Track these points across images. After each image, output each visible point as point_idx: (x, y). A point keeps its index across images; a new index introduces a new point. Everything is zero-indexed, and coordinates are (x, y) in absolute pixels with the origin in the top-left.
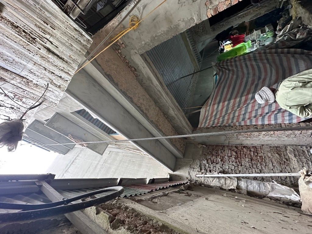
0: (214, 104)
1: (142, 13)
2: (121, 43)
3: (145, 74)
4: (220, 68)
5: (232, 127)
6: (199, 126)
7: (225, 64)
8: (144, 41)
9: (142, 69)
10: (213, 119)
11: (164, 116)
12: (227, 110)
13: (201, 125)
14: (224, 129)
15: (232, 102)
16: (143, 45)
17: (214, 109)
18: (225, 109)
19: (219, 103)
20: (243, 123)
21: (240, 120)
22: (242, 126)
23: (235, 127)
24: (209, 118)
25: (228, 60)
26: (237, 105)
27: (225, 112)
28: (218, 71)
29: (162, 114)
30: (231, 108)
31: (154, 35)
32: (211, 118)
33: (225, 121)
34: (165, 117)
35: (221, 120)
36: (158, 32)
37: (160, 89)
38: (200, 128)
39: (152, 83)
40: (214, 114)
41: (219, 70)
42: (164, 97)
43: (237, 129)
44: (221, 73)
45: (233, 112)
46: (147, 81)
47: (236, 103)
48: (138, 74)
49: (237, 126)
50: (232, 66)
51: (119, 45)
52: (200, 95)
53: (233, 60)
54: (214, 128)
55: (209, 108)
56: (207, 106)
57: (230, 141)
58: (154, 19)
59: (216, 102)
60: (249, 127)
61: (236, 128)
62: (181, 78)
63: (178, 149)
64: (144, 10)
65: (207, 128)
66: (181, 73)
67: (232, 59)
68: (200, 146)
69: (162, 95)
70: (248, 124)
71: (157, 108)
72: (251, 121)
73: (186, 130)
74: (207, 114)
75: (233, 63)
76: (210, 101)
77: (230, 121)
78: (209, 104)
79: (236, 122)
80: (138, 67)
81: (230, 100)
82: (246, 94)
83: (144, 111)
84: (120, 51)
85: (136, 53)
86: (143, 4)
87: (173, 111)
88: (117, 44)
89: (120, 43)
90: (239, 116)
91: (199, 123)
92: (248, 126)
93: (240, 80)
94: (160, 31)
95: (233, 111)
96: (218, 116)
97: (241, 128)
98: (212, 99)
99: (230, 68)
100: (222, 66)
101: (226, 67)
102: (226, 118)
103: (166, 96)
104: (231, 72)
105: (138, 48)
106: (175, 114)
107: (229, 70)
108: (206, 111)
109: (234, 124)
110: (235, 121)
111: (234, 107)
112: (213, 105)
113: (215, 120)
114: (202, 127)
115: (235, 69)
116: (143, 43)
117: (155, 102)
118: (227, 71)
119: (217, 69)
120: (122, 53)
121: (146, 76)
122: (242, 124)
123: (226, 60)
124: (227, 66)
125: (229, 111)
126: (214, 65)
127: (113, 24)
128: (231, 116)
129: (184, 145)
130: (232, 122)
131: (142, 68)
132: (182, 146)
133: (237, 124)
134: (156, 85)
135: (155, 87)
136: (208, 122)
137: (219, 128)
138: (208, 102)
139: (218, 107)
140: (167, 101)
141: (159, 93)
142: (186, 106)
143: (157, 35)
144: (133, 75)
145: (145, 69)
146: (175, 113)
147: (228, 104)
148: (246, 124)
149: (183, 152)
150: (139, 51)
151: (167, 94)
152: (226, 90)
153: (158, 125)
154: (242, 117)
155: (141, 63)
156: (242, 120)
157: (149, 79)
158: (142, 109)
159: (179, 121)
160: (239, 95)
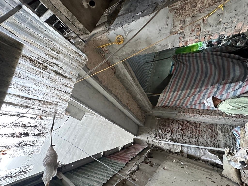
0: (171, 92)
1: (127, 35)
2: (106, 50)
3: (122, 72)
4: (177, 61)
5: (182, 108)
6: (157, 105)
7: (181, 57)
8: (125, 52)
9: (120, 69)
10: (168, 101)
11: (132, 98)
12: (179, 97)
14: (176, 110)
15: (184, 92)
16: (124, 55)
17: (170, 95)
18: (178, 96)
19: (174, 91)
20: (190, 107)
21: (188, 104)
22: (189, 109)
23: (184, 109)
24: (166, 100)
25: (183, 54)
26: (187, 94)
27: (178, 98)
28: (175, 63)
29: (131, 97)
30: (183, 96)
31: (135, 50)
32: (167, 101)
33: (177, 104)
34: (133, 99)
35: (174, 103)
36: (138, 48)
37: (132, 83)
38: (158, 106)
39: (127, 78)
40: (170, 98)
41: (176, 62)
42: (135, 87)
43: (185, 110)
44: (177, 65)
45: (184, 99)
46: (123, 76)
48: (117, 71)
49: (185, 108)
50: (186, 60)
51: (104, 51)
52: (158, 77)
53: (187, 55)
54: (168, 108)
55: (167, 94)
56: (164, 93)
57: (178, 117)
58: (137, 40)
59: (172, 90)
60: (193, 110)
61: (184, 110)
62: (145, 63)
63: (140, 121)
64: (130, 34)
65: (163, 107)
66: (145, 59)
67: (186, 54)
68: (156, 119)
69: (133, 86)
70: (193, 108)
71: (128, 94)
72: (196, 106)
73: (147, 108)
74: (164, 97)
75: (187, 58)
76: (168, 89)
77: (181, 105)
78: (167, 91)
79: (185, 105)
80: (118, 67)
81: (182, 90)
82: (195, 87)
83: (119, 98)
84: (103, 55)
85: (117, 58)
86: (130, 29)
87: (140, 96)
88: (103, 50)
89: (105, 50)
90: (188, 102)
91: (158, 103)
92: (193, 109)
93: (191, 75)
94: (140, 48)
95: (184, 98)
96: (172, 100)
97: (188, 110)
98: (170, 87)
100: (178, 59)
101: (181, 61)
102: (178, 102)
103: (136, 87)
104: (185, 66)
105: (119, 56)
106: (141, 98)
107: (184, 64)
108: (164, 96)
109: (183, 107)
110: (184, 104)
111: (185, 95)
112: (169, 93)
113: (170, 103)
114: (159, 106)
115: (188, 65)
116: (125, 53)
117: (126, 89)
118: (182, 65)
119: (174, 61)
120: (105, 56)
121: (123, 73)
122: (189, 107)
123: (182, 54)
124: (182, 59)
125: (181, 98)
126: (172, 56)
127: (101, 37)
128: (182, 101)
129: (145, 117)
130: (182, 105)
131: (121, 68)
132: (143, 118)
133: (186, 107)
134: (129, 80)
135: (129, 81)
136: (164, 103)
137: (172, 108)
138: (166, 88)
139: (173, 94)
140: (136, 90)
141: (131, 85)
142: (147, 85)
143: (137, 50)
144: (112, 71)
145: (123, 69)
146: (142, 97)
147: (181, 93)
148: (191, 108)
149: (144, 122)
150: (120, 58)
151: (137, 85)
152: (180, 81)
153: (128, 107)
155: (120, 65)
156: (190, 105)
157: (125, 75)
158: (118, 97)
159: (143, 102)
160: (190, 87)
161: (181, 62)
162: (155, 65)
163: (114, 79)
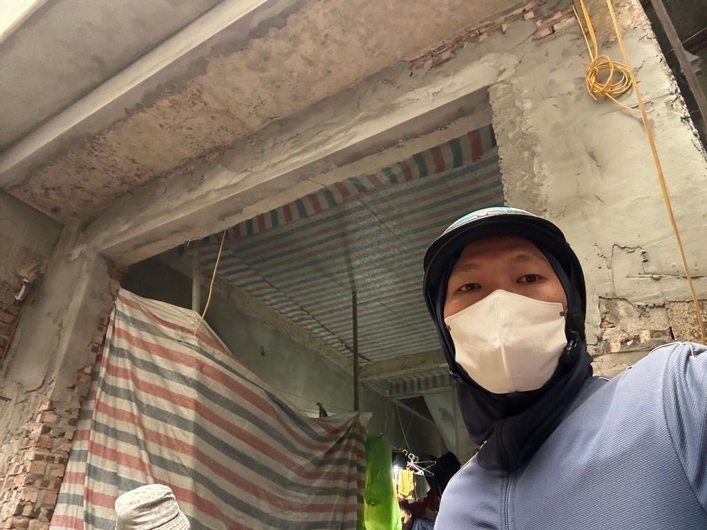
0: (201, 367)
1: (630, 116)
2: (556, 27)
3: (411, 95)
4: (342, 435)
5: (74, 423)
6: (124, 293)
7: (350, 455)
8: (533, 109)
9: (434, 87)
10: (139, 353)
11: (217, 149)
12: (158, 414)
13: (127, 305)
14: (73, 388)
15: (183, 439)
16: (517, 104)
17: (179, 361)
18: (165, 405)
19: (199, 387)
20: (74, 470)
21: (96, 461)
22: (64, 462)
23: (69, 435)
24: (148, 338)
25: (361, 469)
26: (166, 454)
27: (153, 404)
28: (334, 425)
29: (229, 139)
30: (162, 431)
31: (539, 149)
32: (145, 346)
33: (110, 401)
34: (211, 151)
35: (121, 383)
36: (544, 166)
37: (329, 146)
38: (114, 296)
39: (365, 119)
40: (160, 361)
41: (337, 431)
42: (296, 160)
43: (57, 441)
44: (320, 431)
45: (141, 436)
46: (379, 100)
47: (174, 452)
48: (421, 72)
49: (71, 441)
50: (336, 476)
51: (550, 16)
52: (266, 349)
53: (354, 485)
54: (95, 350)
55: (190, 346)
56: (199, 336)
57: (12, 404)
58: (593, 156)
59: (209, 379)
60: (51, 487)
61: (62, 435)
62: (354, 293)
63: (37, 166)
64: (635, 124)
65: (102, 320)
67: (361, 484)
68: (27, 275)
69: (305, 151)
70: (65, 488)
72: (76, 500)
73: (125, 227)
74: (171, 332)
75: (341, 484)
76: (220, 356)
77: (102, 418)
78: (210, 350)
79: (92, 444)
80: (447, 76)
81: (199, 431)
82: (201, 495)
84: (530, 15)
85: (501, 73)
86: (656, 124)
87: (226, 187)
88: (556, 12)
89: (557, 21)
90: (116, 456)
91: (136, 296)
92: (58, 486)
93: (268, 489)
94: (545, 172)
95: (145, 435)
96: (142, 375)
97: (57, 456)
98: (227, 367)
99: (328, 468)
100: (345, 442)
101: (338, 455)
102: (124, 405)
103: (293, 165)
104: (311, 468)
105: (514, 82)
106: (208, 192)
107: (321, 463)
108: (183, 329)
109: (83, 432)
110: (99, 438)
111: (160, 443)
112: (197, 361)
113: (127, 361)
114: (118, 302)
115: (317, 483)
116: (528, 105)
117: (286, 119)
118: (320, 454)
119: (342, 424)
120: (520, 22)
121: (401, 99)
122: (75, 463)
123: (363, 463)
124: (341, 462)
125: (149, 422)
126: (361, 418)
127: (631, 9)
128: (123, 426)
129: (55, 210)
130: (96, 426)
131: (437, 89)
132: (53, 195)
133: (78, 446)
134: (352, 131)
135: (347, 130)
136: (133, 332)
137: (88, 370)
138: (221, 348)
139: (184, 380)
140: (274, 165)
141: (318, 139)
143: (536, 161)
144: (423, 52)
145: (431, 98)
146: (213, 196)
147: (182, 423)
148: (67, 478)
149: (16, 193)
150: (502, 86)
151: (303, 174)
152: (247, 426)
154: (109, 466)
155: (458, 87)
156: (89, 467)
157: (389, 109)
158: (272, 32)
159: (175, 204)
160: (206, 472)
161: (331, 451)
162: (322, 353)
163: (378, 46)
